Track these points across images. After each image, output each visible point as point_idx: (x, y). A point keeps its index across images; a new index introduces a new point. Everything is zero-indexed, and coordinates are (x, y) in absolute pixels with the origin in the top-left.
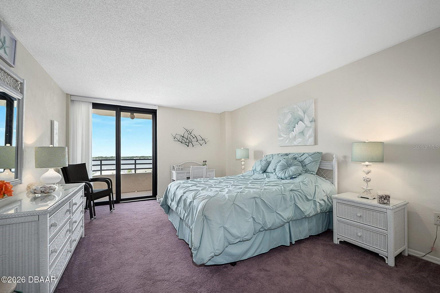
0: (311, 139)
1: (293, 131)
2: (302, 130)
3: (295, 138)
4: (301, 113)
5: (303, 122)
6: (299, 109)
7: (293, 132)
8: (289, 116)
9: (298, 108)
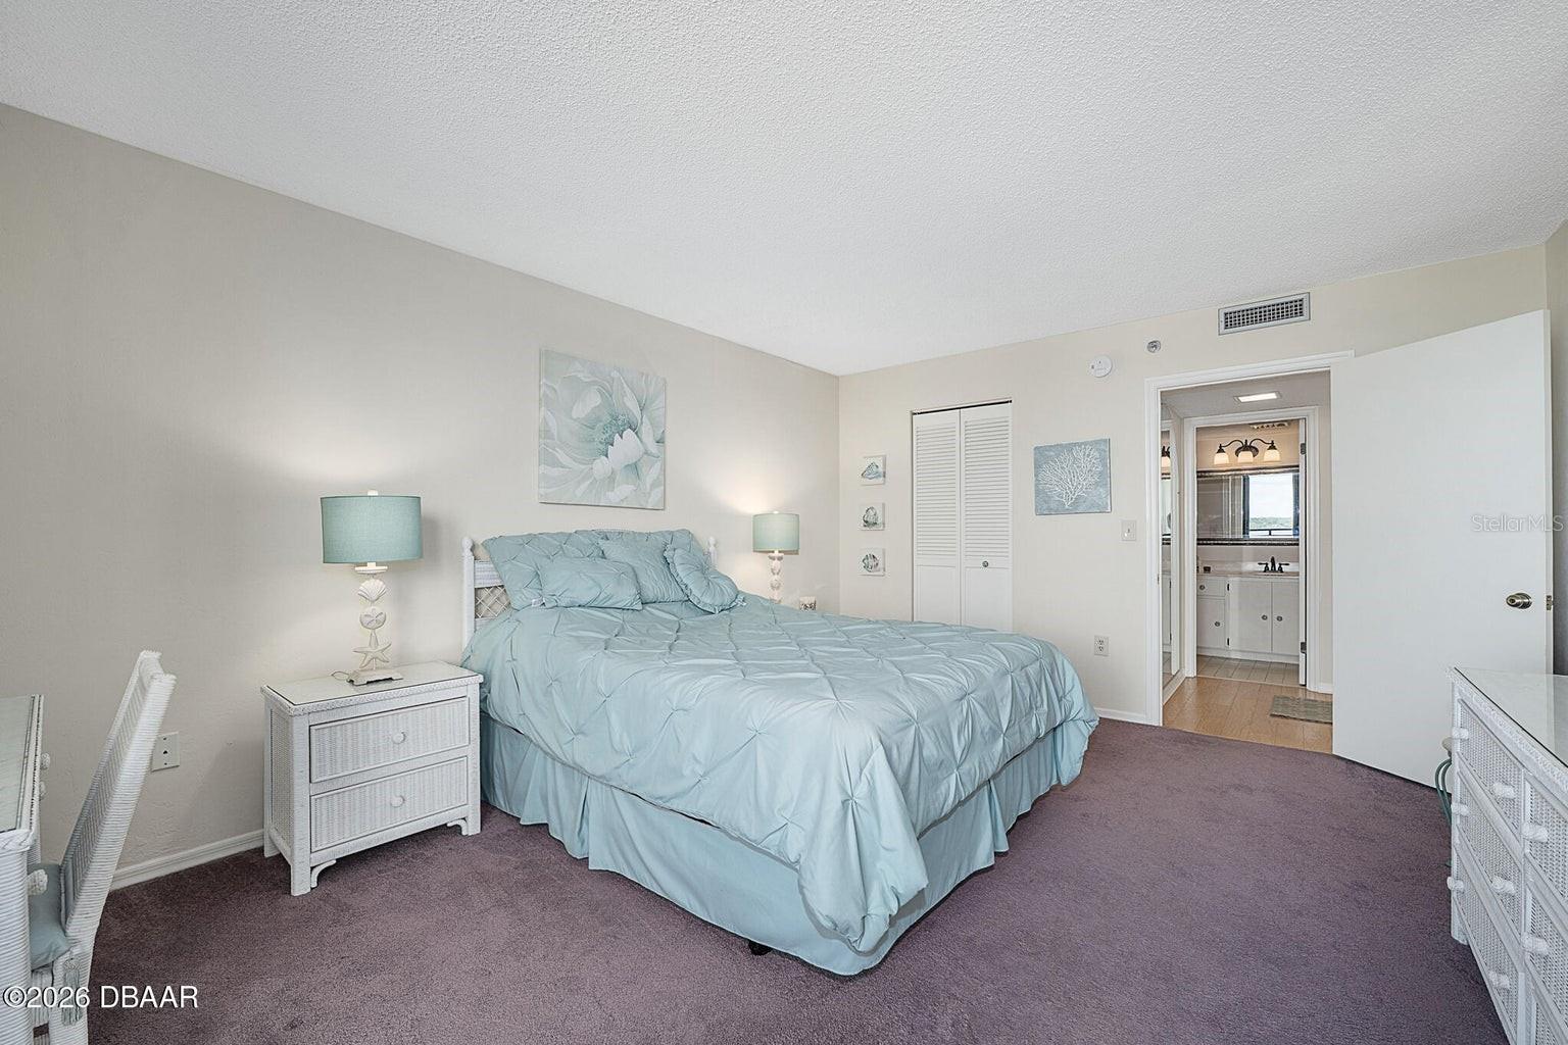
0: (657, 490)
1: (607, 456)
2: (634, 461)
3: (611, 479)
4: (632, 404)
5: (636, 433)
6: (627, 390)
7: (604, 458)
8: (594, 400)
9: (625, 385)
